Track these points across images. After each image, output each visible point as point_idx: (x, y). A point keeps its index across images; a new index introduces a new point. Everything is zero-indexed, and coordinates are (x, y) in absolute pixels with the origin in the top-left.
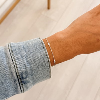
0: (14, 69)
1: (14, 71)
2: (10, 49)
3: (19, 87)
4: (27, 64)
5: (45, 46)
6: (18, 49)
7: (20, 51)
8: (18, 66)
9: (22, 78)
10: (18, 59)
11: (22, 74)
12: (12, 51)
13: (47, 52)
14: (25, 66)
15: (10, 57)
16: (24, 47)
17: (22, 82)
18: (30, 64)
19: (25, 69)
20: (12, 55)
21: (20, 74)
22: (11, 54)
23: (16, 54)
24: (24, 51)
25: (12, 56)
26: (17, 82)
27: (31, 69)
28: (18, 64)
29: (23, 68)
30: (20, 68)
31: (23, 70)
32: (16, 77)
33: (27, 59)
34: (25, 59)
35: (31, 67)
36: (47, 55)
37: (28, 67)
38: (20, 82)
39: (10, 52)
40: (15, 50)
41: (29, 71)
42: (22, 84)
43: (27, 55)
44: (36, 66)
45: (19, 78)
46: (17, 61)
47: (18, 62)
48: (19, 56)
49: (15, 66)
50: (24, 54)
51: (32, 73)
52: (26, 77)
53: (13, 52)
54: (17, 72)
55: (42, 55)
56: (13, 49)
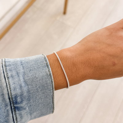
0: (6, 89)
1: (5, 92)
3: (11, 115)
4: (23, 85)
5: (49, 63)
6: (13, 65)
7: (17, 67)
8: (12, 86)
9: (16, 103)
10: (12, 76)
11: (16, 97)
12: (6, 66)
13: (51, 71)
14: (21, 87)
15: (3, 73)
16: (21, 62)
17: (15, 108)
18: (28, 85)
19: (20, 91)
21: (13, 96)
23: (11, 70)
24: (22, 68)
25: (5, 73)
26: (9, 107)
27: (29, 91)
28: (11, 84)
30: (15, 89)
31: (18, 91)
32: (8, 100)
33: (24, 78)
34: (21, 78)
35: (28, 89)
36: (50, 74)
37: (25, 89)
38: (13, 108)
39: (3, 67)
40: (10, 65)
41: (25, 94)
42: (15, 111)
43: (24, 72)
44: (35, 88)
45: (11, 103)
46: (10, 79)
47: (13, 82)
48: (14, 73)
49: (8, 86)
51: (29, 96)
52: (21, 102)
53: (7, 68)
54: (9, 93)
55: (45, 74)
56: (7, 64)
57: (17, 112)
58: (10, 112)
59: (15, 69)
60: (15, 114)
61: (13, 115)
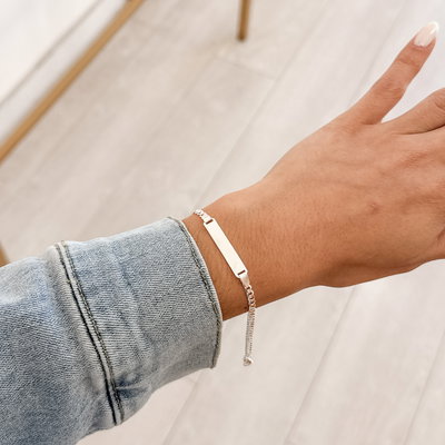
2: (75, 288)
10: (110, 329)
18: (153, 342)
20: (86, 316)
22: (83, 310)
23: (102, 310)
25: (88, 321)
29: (129, 361)
38: (112, 393)
40: (94, 290)
46: (107, 339)
50: (132, 306)
57: (125, 401)
58: (106, 405)
59: (114, 304)
60: (120, 407)
61: (113, 411)
